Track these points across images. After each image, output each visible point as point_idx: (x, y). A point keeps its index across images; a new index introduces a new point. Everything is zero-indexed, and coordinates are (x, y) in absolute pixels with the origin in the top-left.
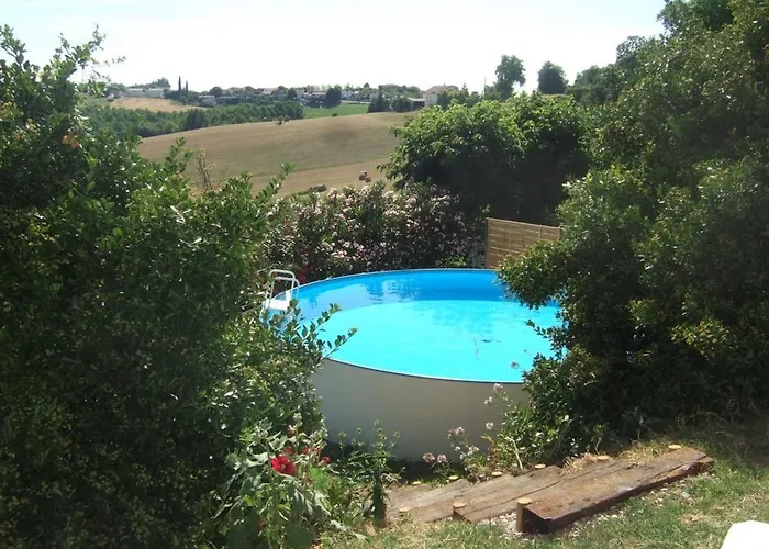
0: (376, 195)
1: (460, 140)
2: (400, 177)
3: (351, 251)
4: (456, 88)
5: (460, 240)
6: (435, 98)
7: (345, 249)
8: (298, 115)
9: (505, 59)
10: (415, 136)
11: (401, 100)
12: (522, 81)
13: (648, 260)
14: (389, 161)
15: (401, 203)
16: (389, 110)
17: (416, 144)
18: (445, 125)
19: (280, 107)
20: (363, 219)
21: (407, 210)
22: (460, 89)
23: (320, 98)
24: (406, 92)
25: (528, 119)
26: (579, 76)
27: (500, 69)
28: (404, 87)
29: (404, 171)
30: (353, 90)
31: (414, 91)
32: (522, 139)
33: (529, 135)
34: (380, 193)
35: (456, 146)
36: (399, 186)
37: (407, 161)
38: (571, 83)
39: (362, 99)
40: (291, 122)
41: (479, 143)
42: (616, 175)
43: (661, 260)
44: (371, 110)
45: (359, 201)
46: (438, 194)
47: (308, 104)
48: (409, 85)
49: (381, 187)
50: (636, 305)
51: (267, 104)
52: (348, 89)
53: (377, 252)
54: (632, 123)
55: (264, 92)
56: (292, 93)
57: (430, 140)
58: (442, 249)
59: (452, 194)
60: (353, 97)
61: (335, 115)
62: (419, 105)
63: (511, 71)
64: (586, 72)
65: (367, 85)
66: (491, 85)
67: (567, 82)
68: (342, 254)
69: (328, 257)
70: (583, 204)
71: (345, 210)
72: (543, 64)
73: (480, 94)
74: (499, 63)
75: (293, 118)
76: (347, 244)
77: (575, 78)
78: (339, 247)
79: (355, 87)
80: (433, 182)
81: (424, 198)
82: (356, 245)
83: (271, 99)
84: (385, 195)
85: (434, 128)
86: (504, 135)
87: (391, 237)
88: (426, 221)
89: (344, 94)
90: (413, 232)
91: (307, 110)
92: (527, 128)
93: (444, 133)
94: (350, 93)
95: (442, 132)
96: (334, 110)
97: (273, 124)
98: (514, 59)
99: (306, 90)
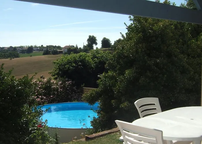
0: (49, 81)
1: (74, 65)
2: (56, 76)
3: (42, 99)
4: (74, 46)
5: (75, 95)
6: (66, 50)
7: (39, 98)
8: (17, 56)
9: (90, 36)
10: (60, 64)
11: (55, 51)
12: (96, 44)
13: (115, 91)
14: (52, 71)
15: (57, 84)
16: (51, 54)
17: (61, 66)
18: (70, 60)
19: (11, 54)
20: (45, 89)
21: (59, 86)
22: (75, 47)
23: (25, 50)
24: (56, 48)
25: (95, 58)
26: (115, 42)
27: (88, 40)
28: (56, 46)
29: (57, 74)
30: (37, 47)
31: (59, 47)
32: (93, 64)
33: (96, 63)
34: (50, 81)
35: (73, 67)
36: (56, 79)
37: (58, 71)
38: (113, 44)
39: (41, 50)
40: (15, 59)
41: (80, 65)
42: (110, 73)
43: (118, 91)
44: (44, 54)
45: (43, 84)
46: (68, 81)
47: (21, 52)
48: (57, 46)
49: (50, 79)
50: (113, 101)
51: (5, 52)
52: (35, 47)
53: (50, 99)
54: (114, 61)
55: (5, 48)
56: (15, 49)
57: (65, 65)
58: (70, 97)
59: (72, 81)
60: (37, 50)
61: (31, 56)
62: (61, 52)
63: (92, 40)
64: (117, 41)
65: (42, 46)
66: (85, 45)
67: (111, 44)
68: (39, 99)
69: (35, 100)
70: (102, 80)
71: (39, 86)
72: (103, 38)
73: (82, 48)
74: (88, 38)
75: (16, 57)
76: (40, 97)
77: (114, 43)
78: (38, 97)
79: (38, 46)
80: (66, 77)
81: (64, 82)
82: (43, 97)
83: (7, 51)
84: (52, 82)
85: (66, 61)
86: (88, 63)
87: (54, 94)
88: (65, 89)
89: (34, 49)
90: (61, 92)
91: (21, 54)
92: (95, 60)
93: (70, 62)
94: (36, 48)
95: (69, 62)
96: (31, 54)
97: (8, 59)
98: (93, 36)
99: (20, 47)
